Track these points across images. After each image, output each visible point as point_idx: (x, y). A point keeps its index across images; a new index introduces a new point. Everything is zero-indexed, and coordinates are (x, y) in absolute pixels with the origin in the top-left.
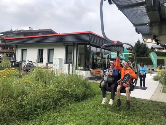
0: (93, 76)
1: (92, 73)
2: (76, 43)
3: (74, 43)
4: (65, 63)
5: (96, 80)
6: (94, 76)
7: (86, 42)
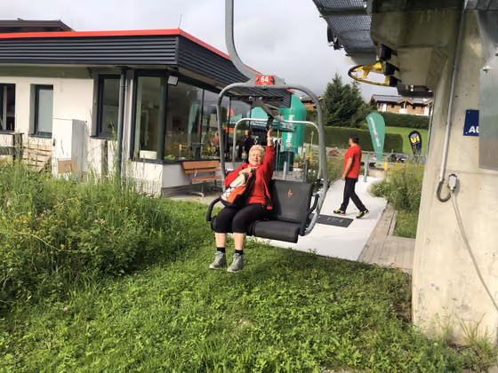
0: (191, 181)
1: (187, 172)
3: (125, 70)
5: (200, 196)
6: (193, 183)
7: (165, 67)
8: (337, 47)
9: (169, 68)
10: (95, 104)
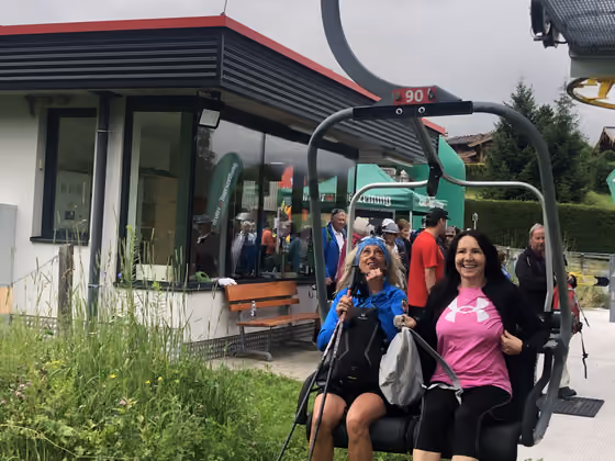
0: (242, 327)
1: (234, 307)
2: (119, 96)
3: (106, 99)
4: (34, 239)
5: (265, 359)
6: (247, 330)
7: (191, 91)
8: (549, 41)
9: (201, 94)
10: (38, 170)
